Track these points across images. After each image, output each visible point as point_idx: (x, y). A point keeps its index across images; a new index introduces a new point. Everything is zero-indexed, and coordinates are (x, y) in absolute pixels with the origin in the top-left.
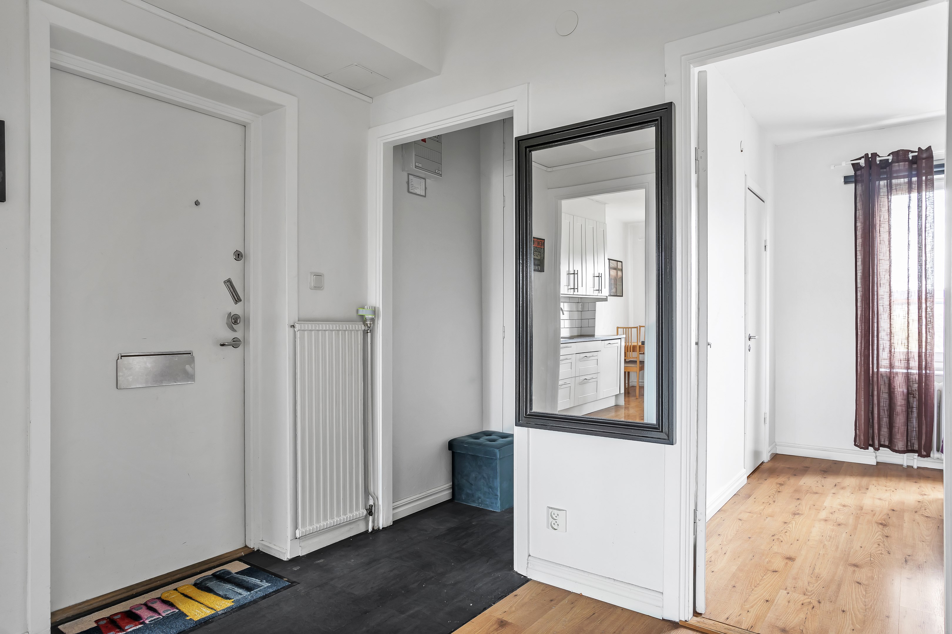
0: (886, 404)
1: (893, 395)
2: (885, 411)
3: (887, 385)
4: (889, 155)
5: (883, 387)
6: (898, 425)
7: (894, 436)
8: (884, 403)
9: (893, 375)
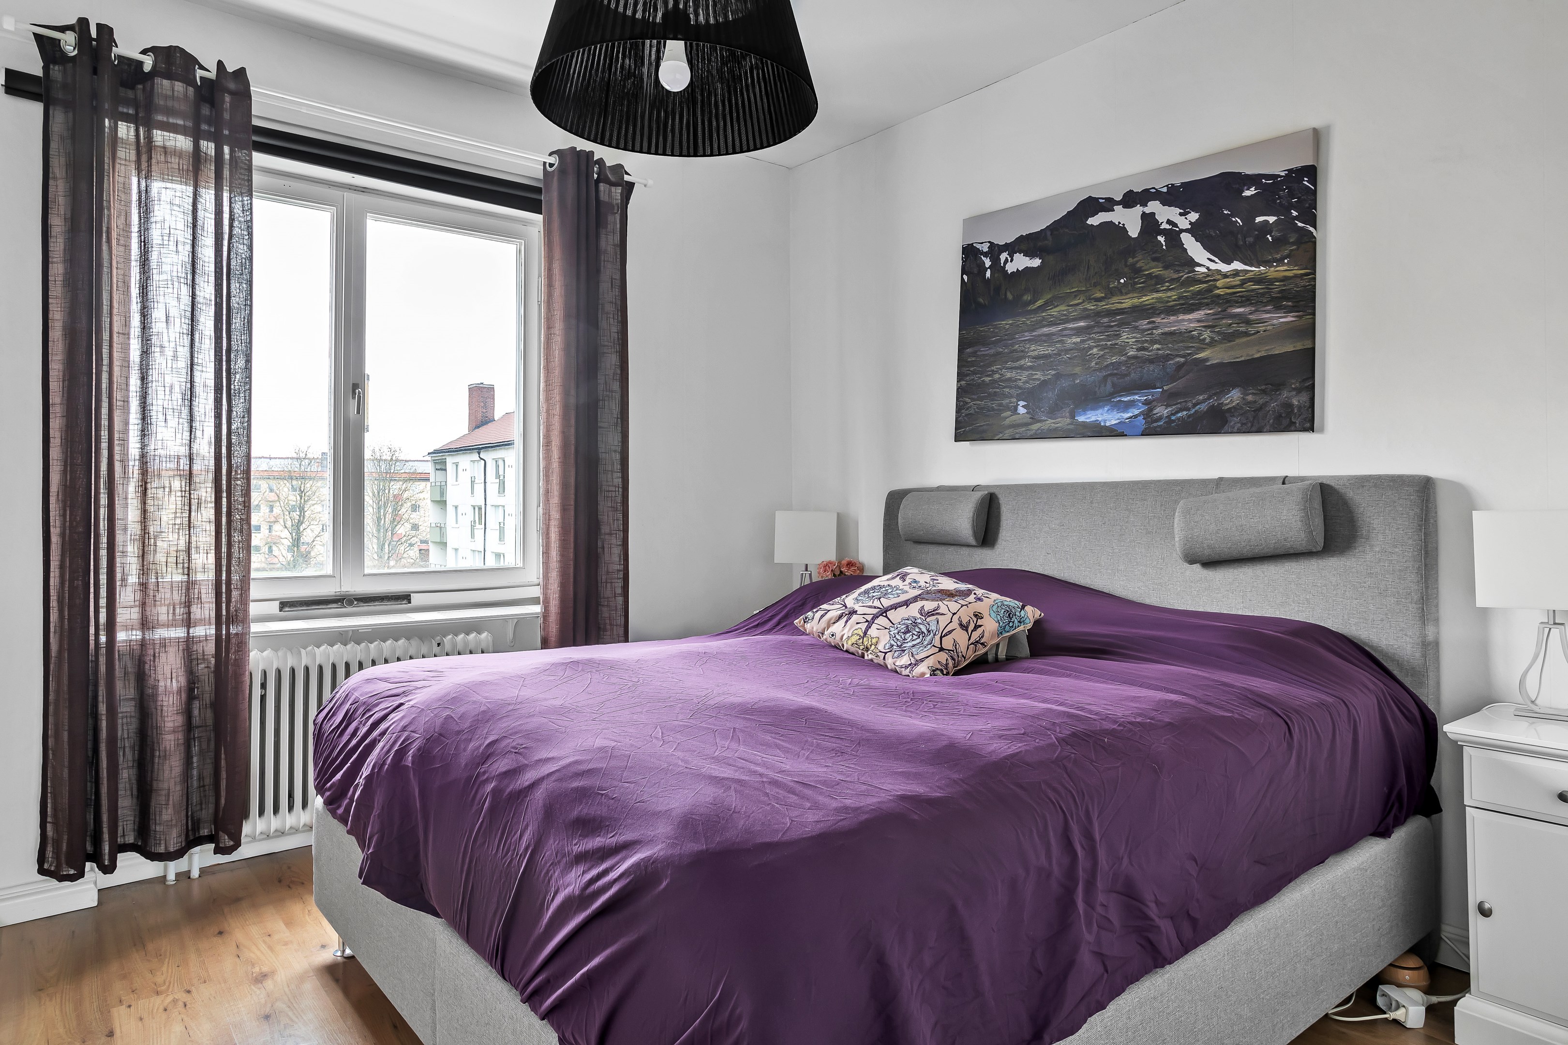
0: (128, 730)
1: (152, 703)
2: (127, 750)
3: (132, 678)
4: (144, 52)
5: (122, 685)
6: (166, 786)
7: (155, 816)
8: (127, 728)
9: (151, 652)
